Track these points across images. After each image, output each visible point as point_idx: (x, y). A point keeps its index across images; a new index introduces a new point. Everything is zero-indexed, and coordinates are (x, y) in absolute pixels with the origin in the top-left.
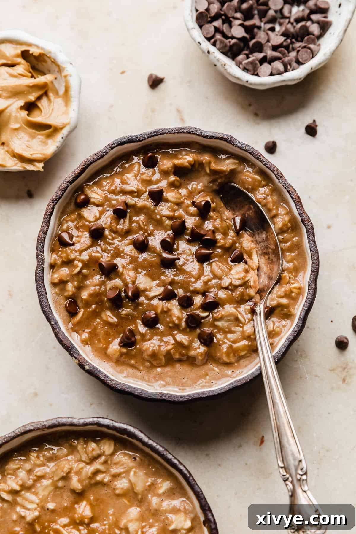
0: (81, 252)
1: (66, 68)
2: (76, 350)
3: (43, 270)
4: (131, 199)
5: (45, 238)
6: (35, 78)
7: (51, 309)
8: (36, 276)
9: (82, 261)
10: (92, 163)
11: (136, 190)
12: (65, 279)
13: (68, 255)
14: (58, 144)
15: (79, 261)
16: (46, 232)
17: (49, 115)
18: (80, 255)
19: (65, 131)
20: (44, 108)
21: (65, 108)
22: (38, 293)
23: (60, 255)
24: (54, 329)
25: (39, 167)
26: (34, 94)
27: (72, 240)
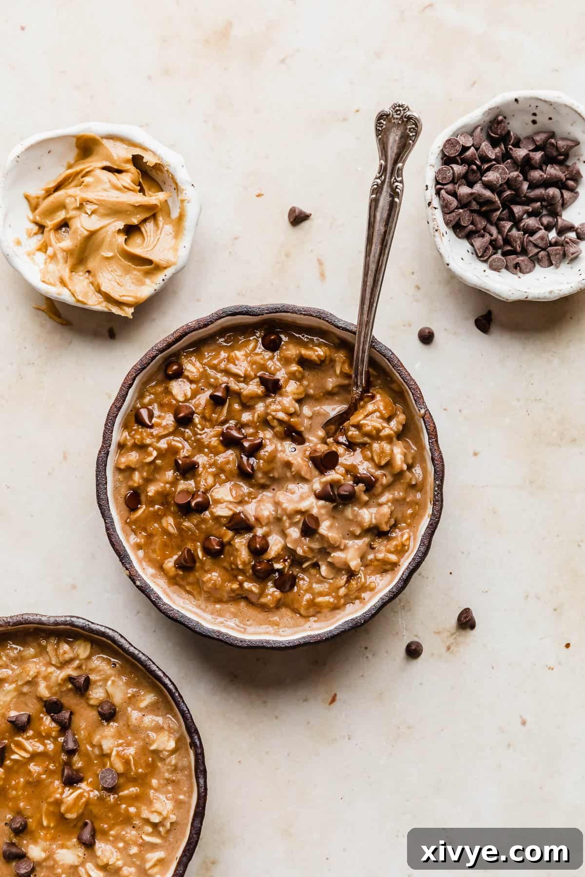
0: (160, 438)
1: (186, 190)
2: (129, 558)
3: (107, 454)
4: (235, 383)
5: (117, 415)
6: (144, 194)
7: (108, 504)
8: (98, 459)
9: (158, 450)
10: (192, 332)
11: (243, 375)
12: (133, 467)
13: (143, 439)
14: (157, 287)
15: (155, 449)
16: (120, 408)
17: (152, 247)
18: (158, 442)
19: (169, 272)
20: (147, 236)
21: (173, 241)
22: (97, 480)
23: (134, 435)
24: (107, 529)
25: (129, 312)
26: (138, 216)
27: (151, 421)
